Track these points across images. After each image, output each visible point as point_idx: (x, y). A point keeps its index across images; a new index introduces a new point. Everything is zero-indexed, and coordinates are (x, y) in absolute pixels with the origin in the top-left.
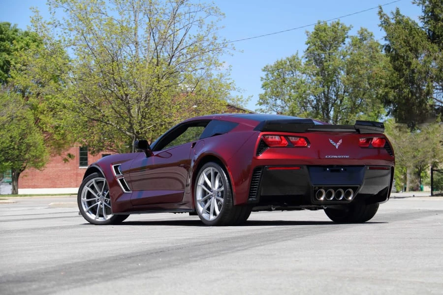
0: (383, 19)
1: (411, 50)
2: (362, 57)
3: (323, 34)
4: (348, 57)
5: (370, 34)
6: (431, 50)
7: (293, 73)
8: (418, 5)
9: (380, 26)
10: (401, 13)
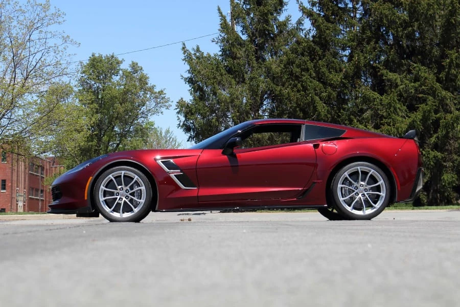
0: (186, 54)
8: (217, 44)
9: (183, 60)
10: (201, 50)
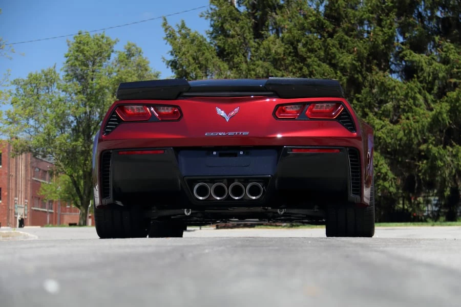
0: (168, 32)
1: (200, 68)
2: (130, 75)
3: (86, 48)
4: (114, 75)
5: (139, 50)
6: (222, 68)
7: (48, 89)
8: (206, 19)
10: (187, 26)
